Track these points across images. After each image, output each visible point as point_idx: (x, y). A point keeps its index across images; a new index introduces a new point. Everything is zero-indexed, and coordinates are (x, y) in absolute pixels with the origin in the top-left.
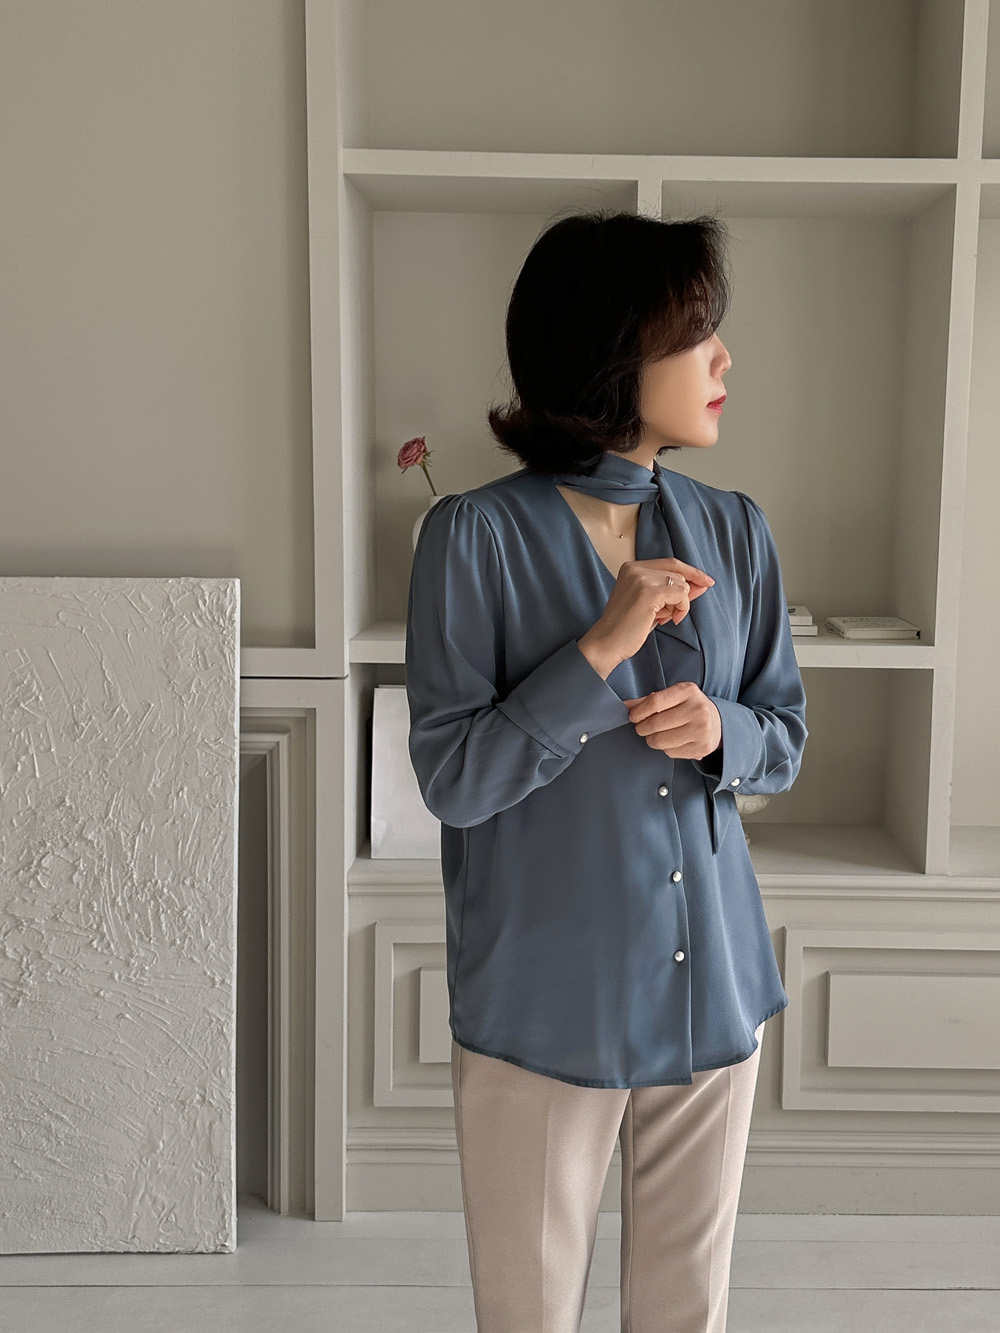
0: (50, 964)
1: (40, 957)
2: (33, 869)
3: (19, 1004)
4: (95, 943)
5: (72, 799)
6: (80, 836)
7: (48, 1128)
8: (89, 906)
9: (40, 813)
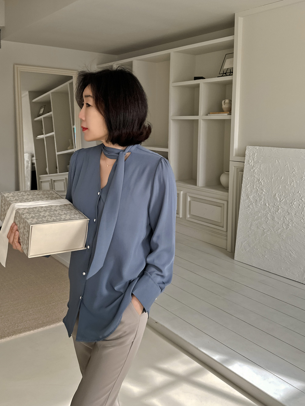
0: (294, 223)
1: (292, 221)
2: (292, 204)
3: (288, 229)
4: (302, 220)
5: (301, 192)
6: (301, 199)
7: (291, 254)
8: (301, 213)
9: (295, 194)
